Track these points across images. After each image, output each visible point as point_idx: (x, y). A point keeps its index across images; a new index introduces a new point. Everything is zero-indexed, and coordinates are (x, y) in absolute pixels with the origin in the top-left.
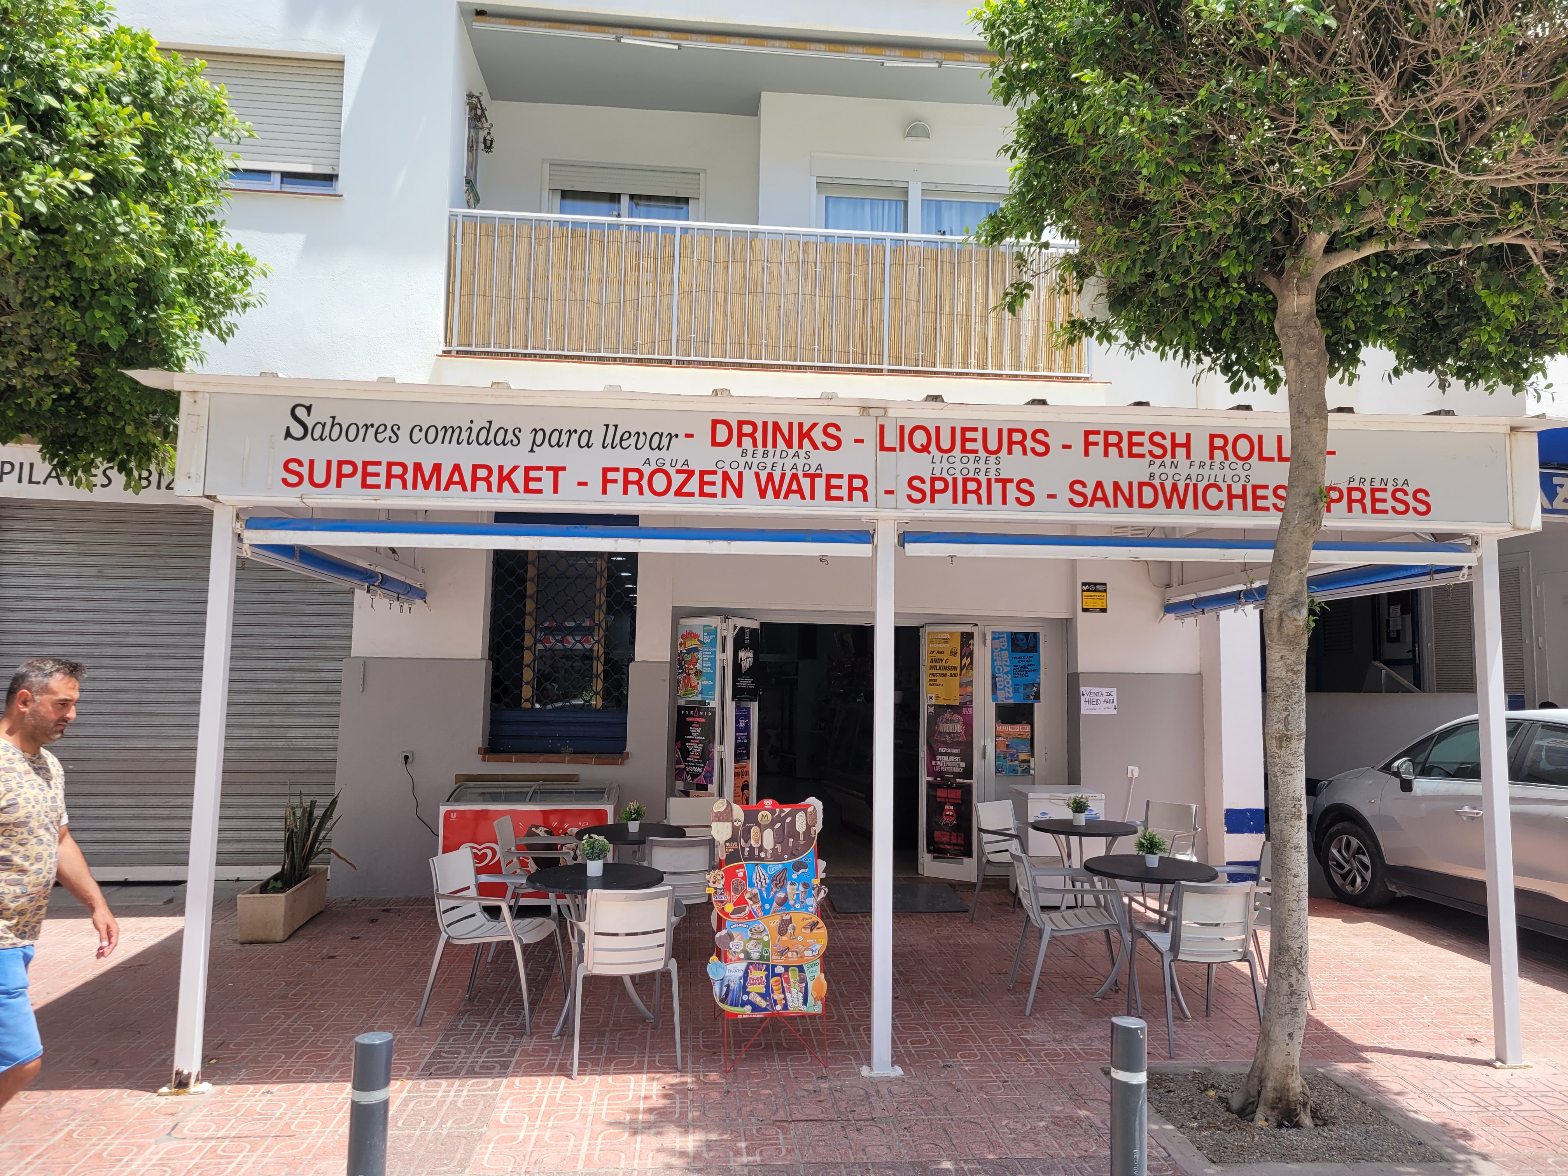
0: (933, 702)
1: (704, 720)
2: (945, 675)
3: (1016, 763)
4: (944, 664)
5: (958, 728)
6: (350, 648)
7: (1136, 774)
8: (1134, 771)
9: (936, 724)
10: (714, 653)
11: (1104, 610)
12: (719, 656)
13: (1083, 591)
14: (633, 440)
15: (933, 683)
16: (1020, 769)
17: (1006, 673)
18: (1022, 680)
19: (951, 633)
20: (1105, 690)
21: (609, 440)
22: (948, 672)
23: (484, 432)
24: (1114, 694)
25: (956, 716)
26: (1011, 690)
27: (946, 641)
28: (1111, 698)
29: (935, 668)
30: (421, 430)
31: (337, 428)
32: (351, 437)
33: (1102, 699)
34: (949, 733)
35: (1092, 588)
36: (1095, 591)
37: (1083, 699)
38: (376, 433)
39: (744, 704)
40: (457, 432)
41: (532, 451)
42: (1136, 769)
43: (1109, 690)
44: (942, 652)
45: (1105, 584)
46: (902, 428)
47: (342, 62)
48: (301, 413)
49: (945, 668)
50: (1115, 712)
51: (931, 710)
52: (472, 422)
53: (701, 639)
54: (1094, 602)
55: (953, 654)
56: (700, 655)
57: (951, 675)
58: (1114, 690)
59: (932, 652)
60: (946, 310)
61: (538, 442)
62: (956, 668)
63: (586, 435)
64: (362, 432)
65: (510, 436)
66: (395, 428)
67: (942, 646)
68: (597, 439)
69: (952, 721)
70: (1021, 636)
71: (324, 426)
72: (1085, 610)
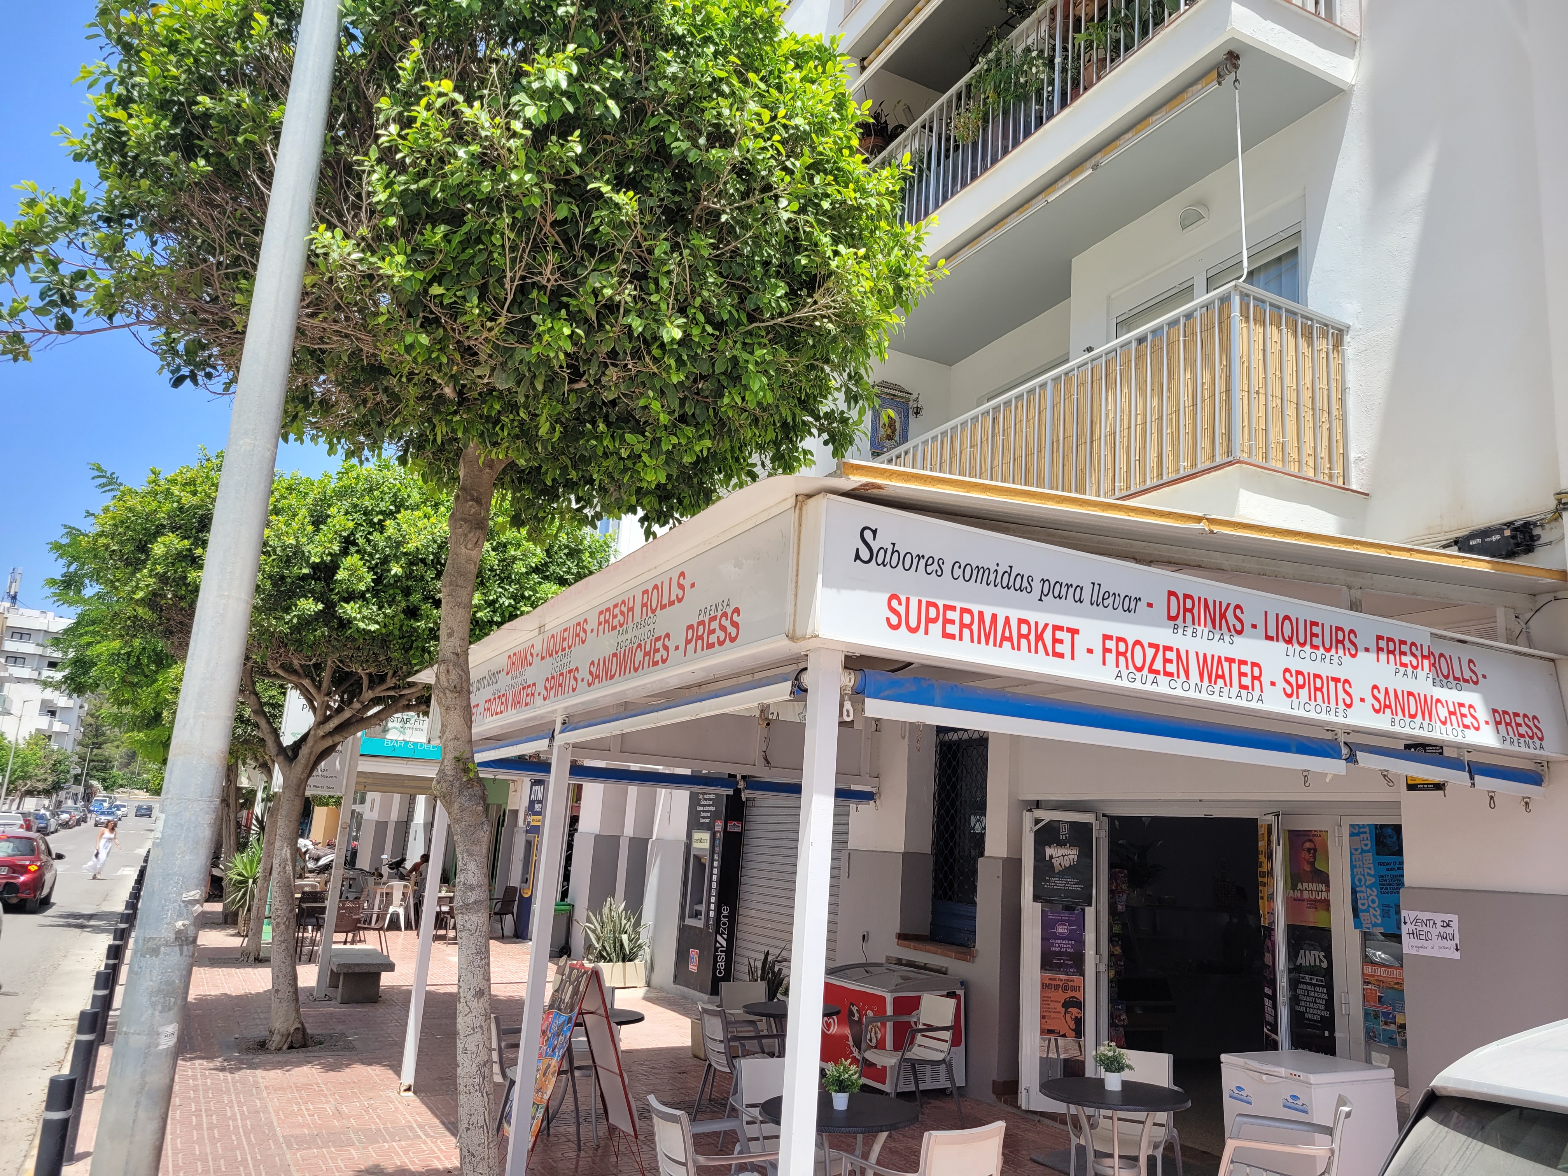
3: (1393, 1027)
6: (847, 842)
16: (1398, 1038)
17: (1370, 887)
18: (1392, 898)
20: (1439, 917)
24: (1455, 924)
28: (1448, 930)
33: (1434, 932)
37: (1404, 929)
43: (1447, 917)
50: (1457, 956)
58: (1455, 918)
72: (1411, 788)
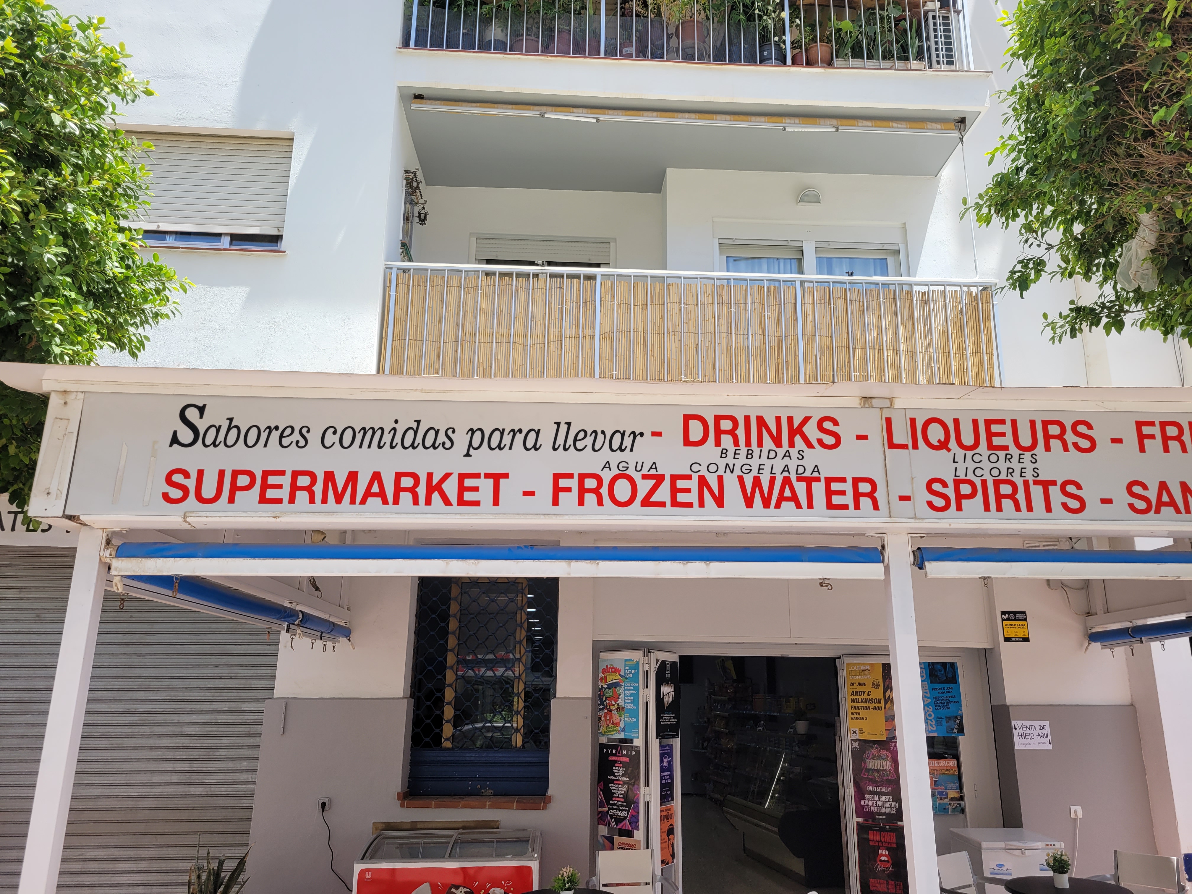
0: (857, 736)
1: (627, 760)
2: (868, 708)
3: (946, 801)
4: (866, 696)
5: (887, 765)
6: (273, 689)
7: (1080, 815)
8: (1077, 811)
9: (862, 760)
10: (637, 688)
11: (1026, 640)
12: (642, 691)
13: (1003, 620)
14: (589, 440)
15: (856, 717)
16: (950, 808)
18: (944, 713)
19: (872, 665)
20: (1037, 724)
21: (560, 441)
22: (872, 705)
23: (411, 433)
24: (1047, 727)
25: (884, 752)
26: (934, 723)
27: (866, 672)
28: (1044, 731)
29: (857, 701)
30: (335, 433)
31: (234, 431)
32: (251, 442)
33: (1036, 733)
34: (878, 771)
35: (1012, 616)
36: (1015, 620)
37: (1015, 733)
38: (281, 436)
39: (666, 741)
40: (378, 433)
41: (468, 455)
42: (1079, 809)
43: (1042, 723)
44: (863, 684)
45: (1024, 613)
46: (913, 421)
47: (292, 139)
48: (192, 414)
49: (868, 701)
50: (1050, 747)
51: (856, 745)
52: (396, 422)
53: (622, 673)
54: (1015, 630)
55: (876, 686)
56: (621, 690)
57: (875, 708)
58: (1047, 723)
59: (852, 684)
60: (858, 344)
61: (476, 444)
62: (879, 701)
63: (533, 435)
64: (264, 436)
65: (442, 438)
66: (304, 431)
67: (863, 678)
68: (546, 440)
69: (879, 757)
70: (939, 667)
71: (218, 430)
72: (1007, 640)
